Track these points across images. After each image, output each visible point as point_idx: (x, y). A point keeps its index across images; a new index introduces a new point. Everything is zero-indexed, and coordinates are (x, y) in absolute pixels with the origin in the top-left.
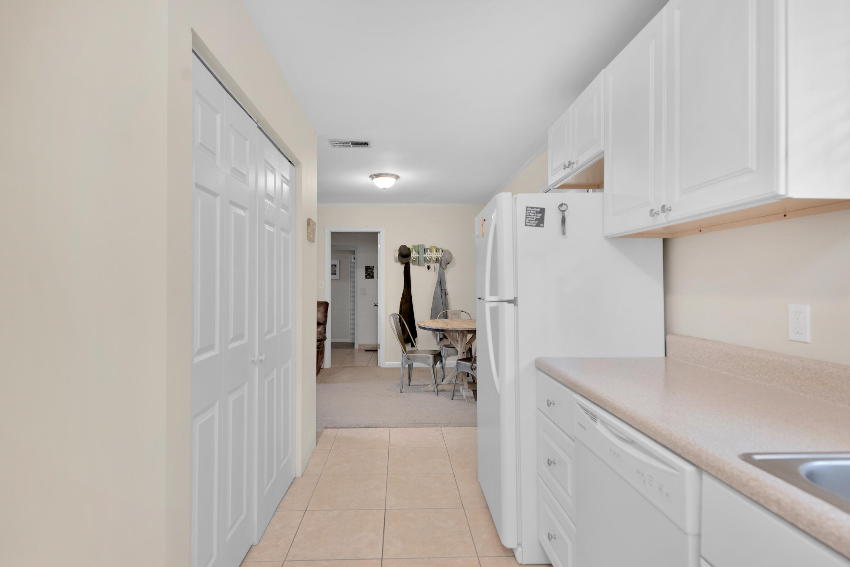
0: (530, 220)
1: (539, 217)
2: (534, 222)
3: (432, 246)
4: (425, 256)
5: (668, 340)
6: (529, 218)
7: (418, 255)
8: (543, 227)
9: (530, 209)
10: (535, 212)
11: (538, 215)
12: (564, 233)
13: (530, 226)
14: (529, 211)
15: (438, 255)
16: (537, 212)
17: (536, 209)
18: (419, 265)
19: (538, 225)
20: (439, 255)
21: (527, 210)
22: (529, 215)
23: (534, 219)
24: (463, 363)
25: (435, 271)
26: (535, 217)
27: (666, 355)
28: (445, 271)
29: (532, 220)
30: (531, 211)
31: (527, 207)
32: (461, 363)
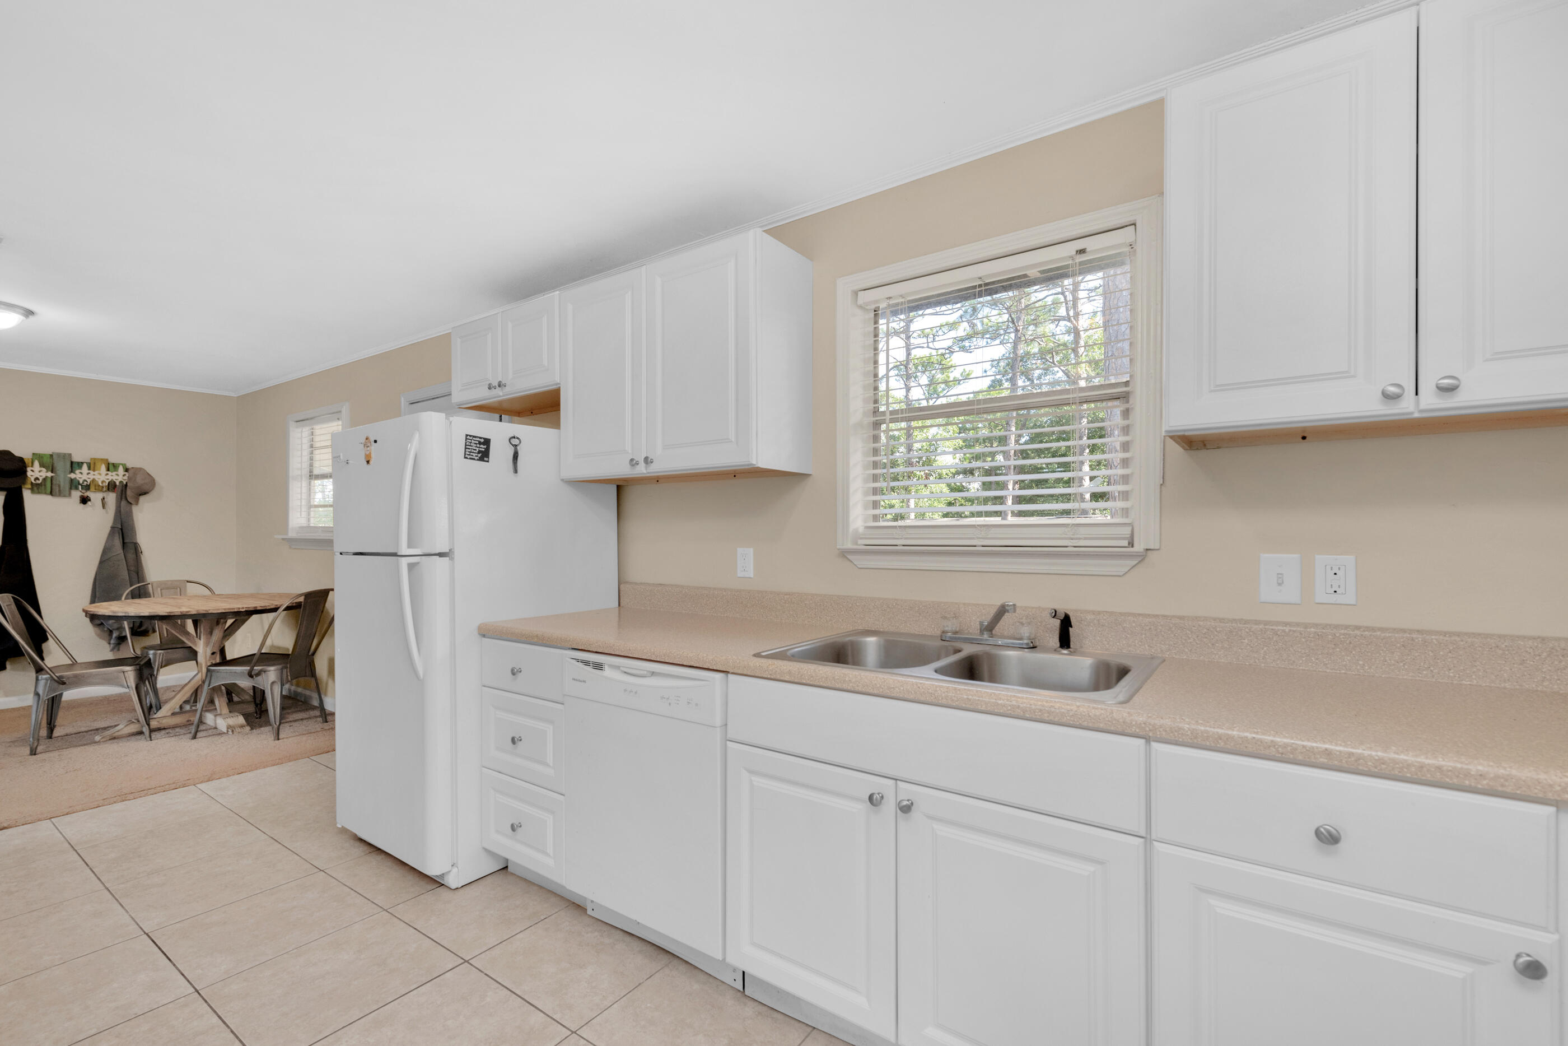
0: (470, 452)
1: (483, 450)
2: (477, 455)
3: (95, 459)
4: (72, 476)
5: (621, 589)
6: (469, 449)
7: (50, 474)
8: (488, 461)
9: (471, 438)
10: (477, 442)
11: (482, 446)
12: (516, 471)
13: (471, 459)
14: (470, 441)
15: (114, 478)
16: (480, 443)
17: (478, 439)
18: (53, 493)
19: (481, 459)
20: (119, 477)
21: (466, 439)
22: (470, 446)
23: (476, 452)
24: (222, 670)
25: (104, 507)
26: (477, 449)
27: (619, 605)
28: (135, 509)
29: (473, 452)
30: (473, 441)
31: (467, 435)
32: (220, 669)
